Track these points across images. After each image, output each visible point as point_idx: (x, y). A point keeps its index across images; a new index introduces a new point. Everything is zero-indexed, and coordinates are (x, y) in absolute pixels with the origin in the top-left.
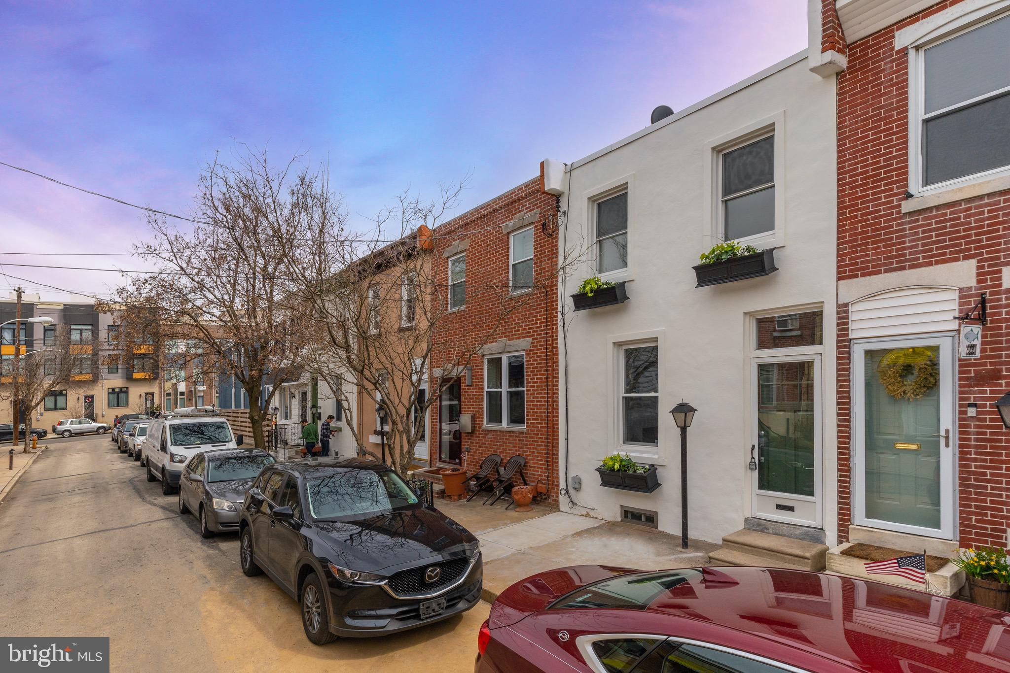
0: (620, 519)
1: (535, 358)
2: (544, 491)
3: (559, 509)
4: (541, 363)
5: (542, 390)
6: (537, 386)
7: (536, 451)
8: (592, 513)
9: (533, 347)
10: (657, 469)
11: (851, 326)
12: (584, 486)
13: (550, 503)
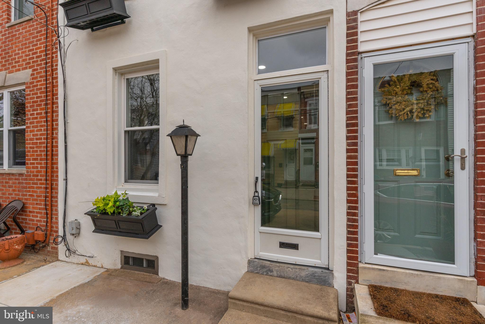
0: (119, 266)
1: (35, 91)
2: (41, 239)
3: (58, 257)
4: (41, 97)
5: (42, 126)
6: (37, 122)
7: (35, 194)
8: (91, 261)
9: (33, 79)
10: (156, 209)
11: (361, 38)
12: (83, 231)
13: (49, 252)
